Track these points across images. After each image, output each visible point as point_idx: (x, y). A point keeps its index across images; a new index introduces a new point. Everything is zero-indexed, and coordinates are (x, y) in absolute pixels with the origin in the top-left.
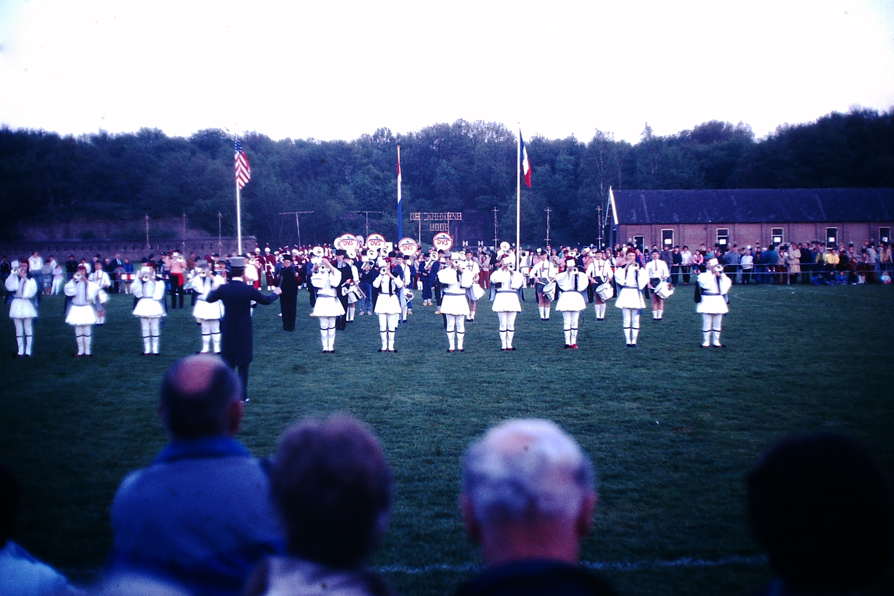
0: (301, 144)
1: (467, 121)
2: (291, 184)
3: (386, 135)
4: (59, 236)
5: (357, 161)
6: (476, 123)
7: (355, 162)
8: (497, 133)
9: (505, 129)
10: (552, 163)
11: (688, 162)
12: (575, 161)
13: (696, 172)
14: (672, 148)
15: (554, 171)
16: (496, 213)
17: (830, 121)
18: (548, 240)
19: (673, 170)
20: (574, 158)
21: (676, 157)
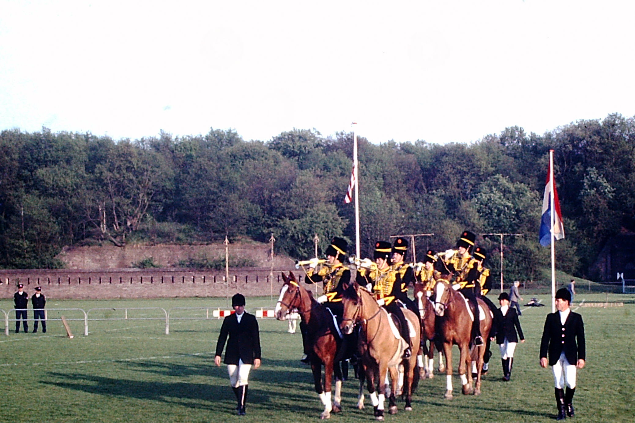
0: (406, 149)
1: (622, 117)
2: (398, 200)
3: (517, 136)
4: (112, 265)
5: (482, 170)
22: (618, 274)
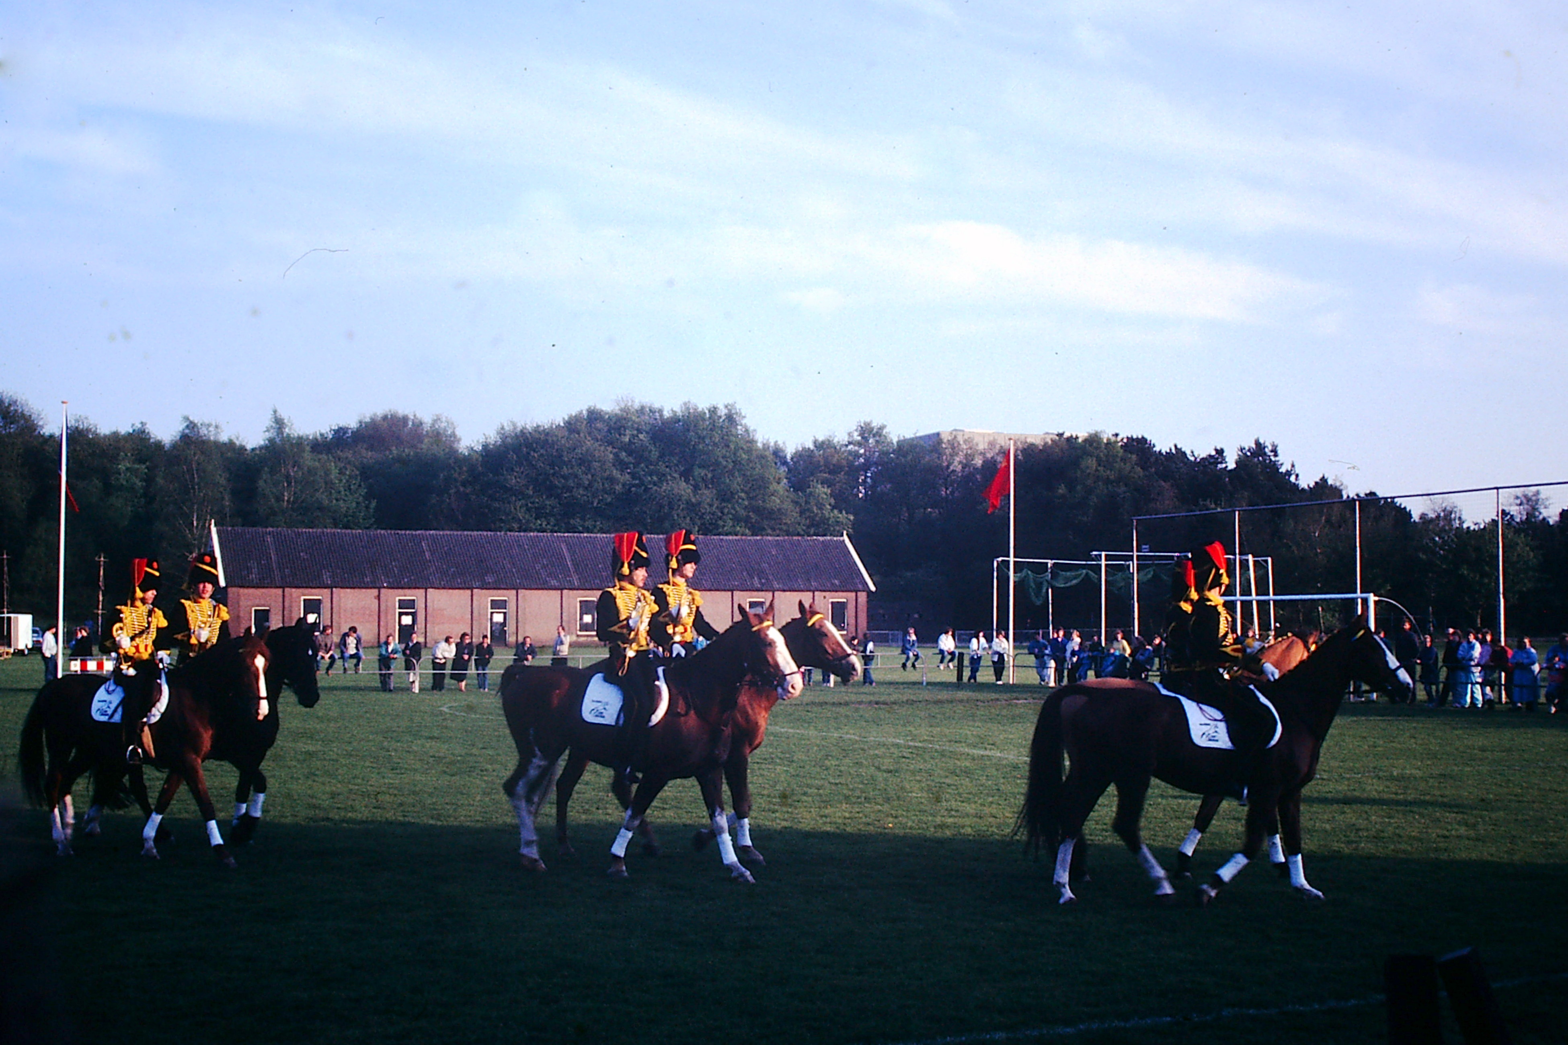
8: (5, 417)
9: (20, 410)
10: (106, 475)
11: (347, 481)
12: (146, 473)
13: (361, 499)
14: (320, 456)
15: (108, 488)
16: (5, 562)
17: (585, 422)
18: (100, 612)
19: (322, 496)
20: (144, 466)
21: (327, 473)
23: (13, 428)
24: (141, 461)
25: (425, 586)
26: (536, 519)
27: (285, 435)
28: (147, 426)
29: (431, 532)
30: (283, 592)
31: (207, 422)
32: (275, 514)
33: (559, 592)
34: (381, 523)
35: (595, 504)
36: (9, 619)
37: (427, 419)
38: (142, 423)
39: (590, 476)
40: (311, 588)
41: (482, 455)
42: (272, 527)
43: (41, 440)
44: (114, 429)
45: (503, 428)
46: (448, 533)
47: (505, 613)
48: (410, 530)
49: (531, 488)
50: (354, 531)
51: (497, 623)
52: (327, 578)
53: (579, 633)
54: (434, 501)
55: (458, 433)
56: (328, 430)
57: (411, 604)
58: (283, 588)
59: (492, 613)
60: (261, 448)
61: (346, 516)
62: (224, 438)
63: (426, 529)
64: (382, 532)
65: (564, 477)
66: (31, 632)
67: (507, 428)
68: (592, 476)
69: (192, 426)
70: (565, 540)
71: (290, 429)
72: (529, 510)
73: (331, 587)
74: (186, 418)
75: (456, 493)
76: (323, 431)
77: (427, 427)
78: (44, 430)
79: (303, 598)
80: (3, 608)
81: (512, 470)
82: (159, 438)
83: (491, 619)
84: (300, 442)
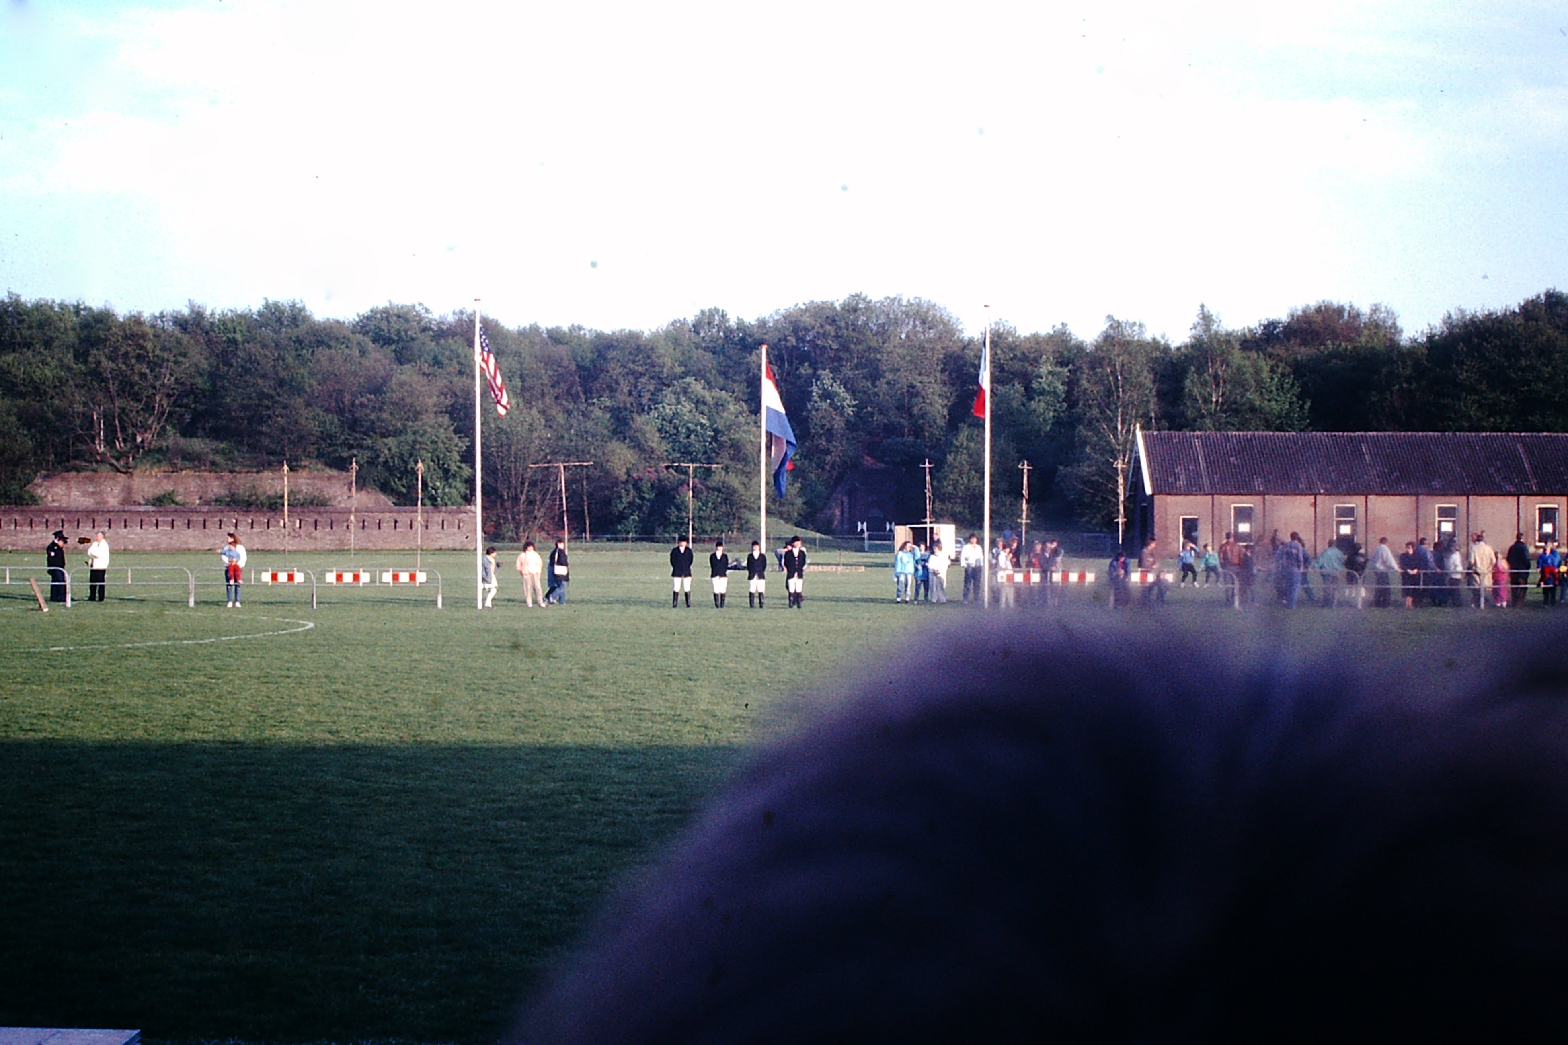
0: (556, 337)
1: (868, 299)
2: (543, 412)
3: (716, 322)
4: (113, 501)
5: (665, 370)
6: (886, 304)
7: (662, 371)
8: (924, 322)
9: (939, 315)
10: (1026, 379)
11: (1279, 380)
12: (1068, 377)
13: (1295, 399)
14: (1249, 354)
15: (1030, 393)
16: (927, 470)
17: (1544, 308)
18: (1024, 522)
19: (1252, 395)
20: (1066, 370)
21: (1258, 371)
22: (859, 523)
23: (932, 333)
24: (1062, 364)
25: (1366, 492)
26: (1489, 416)
27: (1212, 332)
28: (1068, 327)
29: (1371, 434)
30: (1213, 499)
31: (1131, 321)
32: (1203, 416)
33: (1516, 498)
34: (1316, 425)
35: (1556, 399)
36: (932, 529)
37: (1364, 309)
38: (1063, 324)
39: (1550, 368)
40: (1242, 495)
41: (1427, 348)
42: (1200, 430)
43: (960, 344)
44: (1034, 332)
45: (1450, 317)
46: (1391, 433)
47: (1454, 522)
48: (1348, 431)
49: (1484, 382)
50: (1287, 434)
51: (1445, 533)
52: (1258, 484)
53: (1538, 544)
54: (1374, 399)
55: (1400, 323)
56: (1257, 325)
57: (1350, 512)
58: (1213, 495)
59: (1440, 522)
60: (1186, 347)
61: (1279, 417)
62: (1148, 336)
63: (1366, 431)
64: (1318, 434)
65: (1522, 369)
66: (954, 542)
67: (1454, 317)
68: (1553, 367)
69: (1116, 325)
70: (1522, 439)
71: (1218, 326)
72: (1481, 406)
73: (1263, 494)
74: (1110, 317)
75: (1399, 390)
76: (1252, 326)
77: (1364, 319)
78: (963, 335)
79: (1233, 506)
80: (925, 517)
81: (1463, 363)
82: (1080, 339)
83: (1439, 528)
84: (1228, 340)
